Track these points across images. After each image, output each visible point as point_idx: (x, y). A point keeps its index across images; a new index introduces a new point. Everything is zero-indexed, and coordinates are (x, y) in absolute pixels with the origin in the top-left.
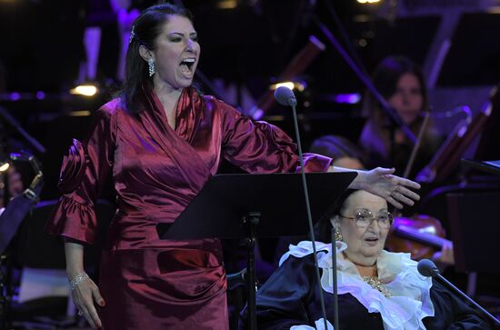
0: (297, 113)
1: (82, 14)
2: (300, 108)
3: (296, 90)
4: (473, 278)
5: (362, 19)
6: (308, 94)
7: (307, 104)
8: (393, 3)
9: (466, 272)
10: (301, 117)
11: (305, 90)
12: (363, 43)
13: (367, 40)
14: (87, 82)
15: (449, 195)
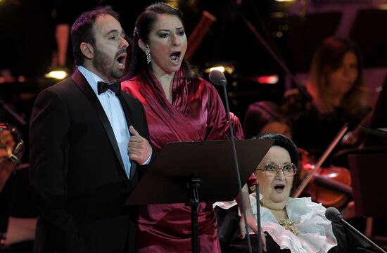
0: (227, 92)
1: (54, 14)
2: (230, 87)
3: (226, 73)
4: (370, 221)
5: (279, 15)
6: (235, 76)
7: (235, 84)
8: (303, 2)
9: (364, 217)
10: (230, 94)
11: (234, 73)
12: (280, 34)
13: (283, 32)
14: (59, 68)
15: (349, 156)
